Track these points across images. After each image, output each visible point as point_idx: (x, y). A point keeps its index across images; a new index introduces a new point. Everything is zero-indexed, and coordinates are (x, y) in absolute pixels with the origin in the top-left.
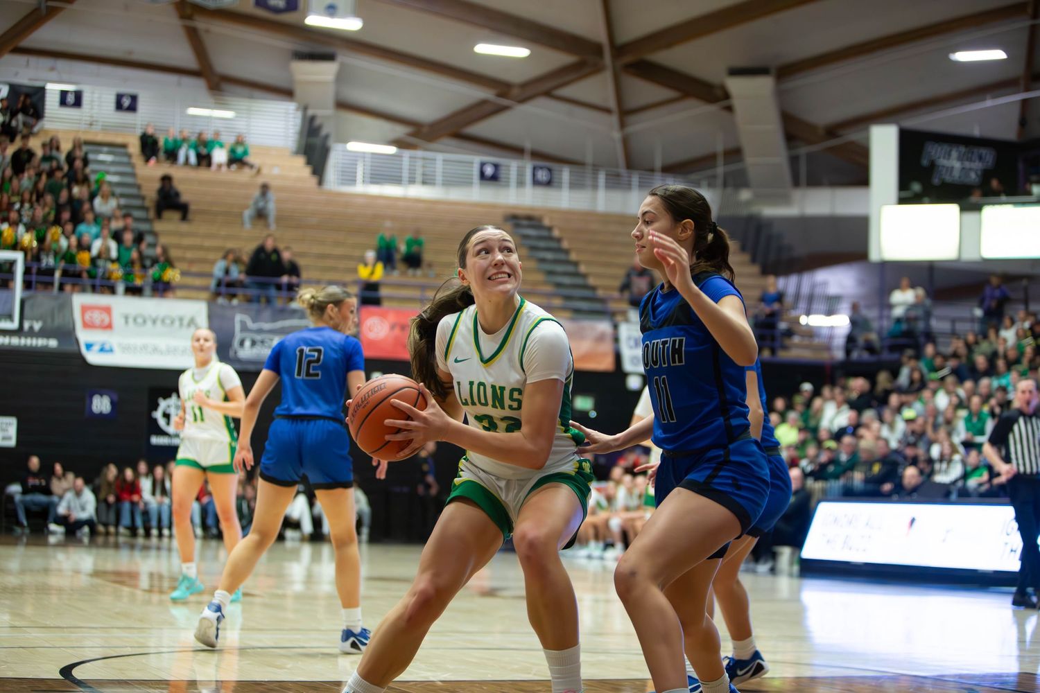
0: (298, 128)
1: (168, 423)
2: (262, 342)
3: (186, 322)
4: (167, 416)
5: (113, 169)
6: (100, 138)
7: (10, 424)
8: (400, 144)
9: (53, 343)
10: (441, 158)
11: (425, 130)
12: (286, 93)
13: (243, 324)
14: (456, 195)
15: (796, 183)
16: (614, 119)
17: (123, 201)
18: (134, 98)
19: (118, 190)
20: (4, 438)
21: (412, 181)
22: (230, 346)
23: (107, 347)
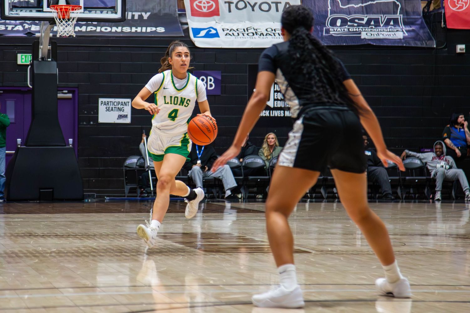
3: (281, 7)
7: (125, 104)
13: (334, 5)
22: (323, 24)
23: (213, 32)
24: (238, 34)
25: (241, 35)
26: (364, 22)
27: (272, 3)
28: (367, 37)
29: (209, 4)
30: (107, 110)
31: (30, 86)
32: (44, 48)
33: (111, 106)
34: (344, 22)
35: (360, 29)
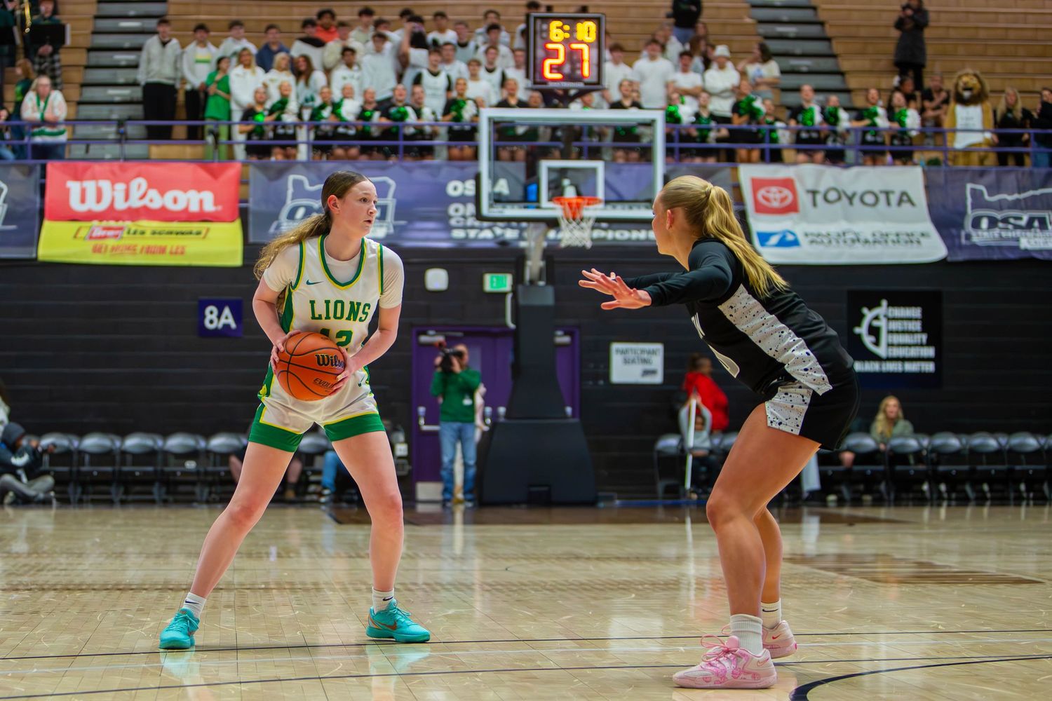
1: (877, 343)
2: (1005, 221)
3: (894, 199)
4: (874, 331)
7: (653, 352)
13: (976, 195)
20: (646, 373)
22: (961, 226)
23: (790, 238)
24: (830, 242)
25: (834, 243)
26: (1023, 222)
27: (881, 192)
28: (1029, 247)
29: (782, 195)
30: (626, 361)
31: (512, 326)
32: (534, 265)
33: (631, 356)
34: (993, 223)
35: (1018, 233)
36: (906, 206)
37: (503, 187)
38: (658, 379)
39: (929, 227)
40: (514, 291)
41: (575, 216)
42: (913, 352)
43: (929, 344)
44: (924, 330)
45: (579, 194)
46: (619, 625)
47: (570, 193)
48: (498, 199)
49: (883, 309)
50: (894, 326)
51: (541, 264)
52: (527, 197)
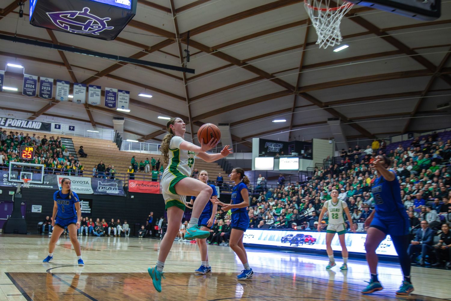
0: (114, 136)
1: (81, 208)
3: (85, 182)
4: (80, 205)
5: (68, 144)
6: (65, 137)
7: (40, 207)
8: (139, 140)
9: (52, 187)
10: (149, 144)
11: (145, 137)
12: (112, 127)
13: (100, 183)
14: (153, 153)
15: (234, 152)
16: (191, 135)
17: (70, 152)
18: (74, 127)
19: (69, 150)
20: (38, 211)
21: (142, 149)
22: (97, 188)
26: (107, 188)
27: (83, 181)
28: (108, 193)
30: (35, 208)
31: (13, 201)
32: (18, 190)
33: (36, 208)
34: (102, 188)
35: (106, 190)
36: (87, 184)
37: (14, 176)
38: (40, 212)
39: (91, 188)
40: (14, 195)
41: (27, 183)
42: (87, 209)
43: (90, 208)
44: (89, 206)
45: (27, 178)
46: (30, 257)
47: (26, 178)
48: (12, 178)
49: (82, 202)
50: (84, 205)
51: (20, 190)
52: (18, 178)
